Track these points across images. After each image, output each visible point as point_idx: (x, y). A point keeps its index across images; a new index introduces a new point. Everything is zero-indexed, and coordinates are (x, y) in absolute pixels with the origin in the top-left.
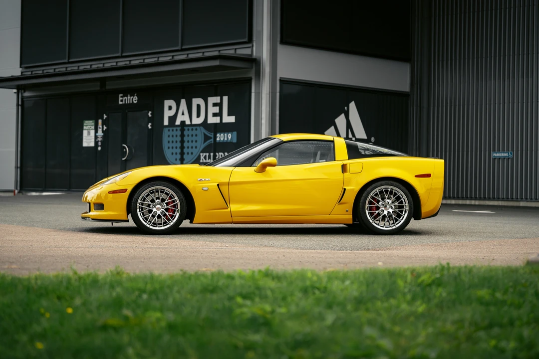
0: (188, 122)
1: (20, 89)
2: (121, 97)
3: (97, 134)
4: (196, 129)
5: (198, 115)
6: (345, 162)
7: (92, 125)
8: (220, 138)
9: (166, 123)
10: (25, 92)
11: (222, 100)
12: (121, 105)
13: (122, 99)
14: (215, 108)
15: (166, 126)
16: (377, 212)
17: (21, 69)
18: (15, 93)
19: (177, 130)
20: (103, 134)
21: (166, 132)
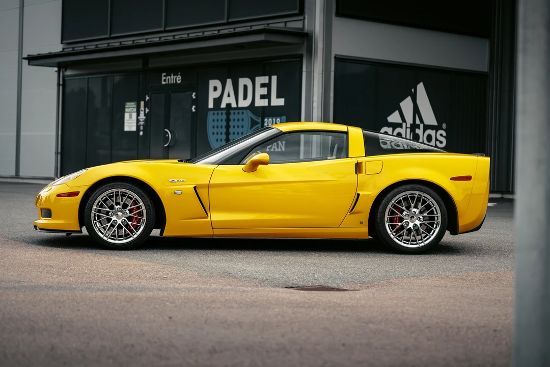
0: (234, 105)
1: (61, 67)
2: (165, 76)
3: (139, 118)
4: (243, 113)
5: (245, 98)
6: (360, 160)
7: (134, 108)
8: (268, 123)
9: (211, 105)
10: (66, 70)
11: (270, 80)
12: (164, 85)
13: (165, 78)
14: (263, 89)
15: (211, 109)
16: (400, 224)
17: (62, 45)
18: (56, 71)
19: (222, 114)
20: (145, 117)
21: (211, 117)
